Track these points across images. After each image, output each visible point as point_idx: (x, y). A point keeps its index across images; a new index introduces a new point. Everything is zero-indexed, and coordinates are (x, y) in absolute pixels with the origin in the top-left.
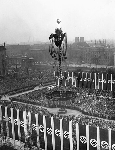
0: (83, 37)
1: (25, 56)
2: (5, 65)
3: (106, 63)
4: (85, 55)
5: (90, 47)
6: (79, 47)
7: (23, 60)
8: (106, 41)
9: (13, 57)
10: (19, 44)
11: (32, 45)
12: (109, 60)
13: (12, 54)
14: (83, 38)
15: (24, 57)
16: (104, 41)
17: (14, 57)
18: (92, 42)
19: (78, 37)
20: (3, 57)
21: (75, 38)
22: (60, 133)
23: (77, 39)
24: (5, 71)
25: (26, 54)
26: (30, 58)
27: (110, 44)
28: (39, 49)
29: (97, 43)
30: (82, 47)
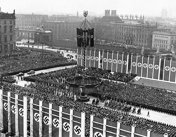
0: (116, 11)
1: (41, 28)
2: (13, 37)
3: (142, 44)
4: (116, 33)
5: (123, 22)
6: (110, 22)
7: (38, 34)
8: (144, 17)
9: (24, 29)
10: (33, 13)
11: (49, 16)
12: (146, 40)
13: (24, 25)
14: (114, 12)
15: (39, 30)
16: (141, 17)
17: (26, 29)
18: (126, 16)
19: (110, 10)
20: (12, 28)
21: (105, 10)
22: (69, 127)
23: (107, 12)
24: (14, 45)
25: (42, 26)
26: (46, 32)
27: (149, 22)
28: (59, 21)
29: (133, 18)
30: (113, 22)
